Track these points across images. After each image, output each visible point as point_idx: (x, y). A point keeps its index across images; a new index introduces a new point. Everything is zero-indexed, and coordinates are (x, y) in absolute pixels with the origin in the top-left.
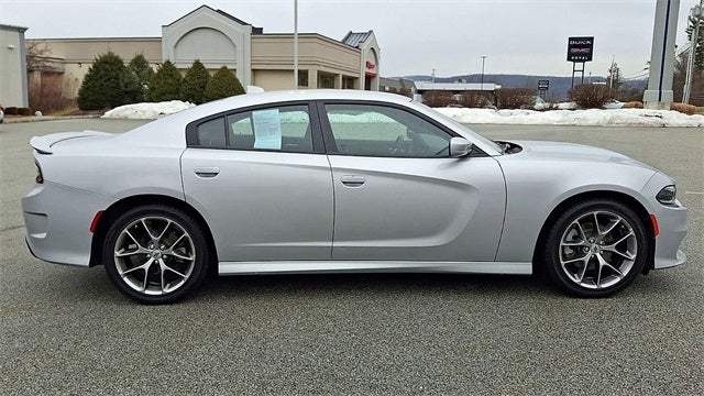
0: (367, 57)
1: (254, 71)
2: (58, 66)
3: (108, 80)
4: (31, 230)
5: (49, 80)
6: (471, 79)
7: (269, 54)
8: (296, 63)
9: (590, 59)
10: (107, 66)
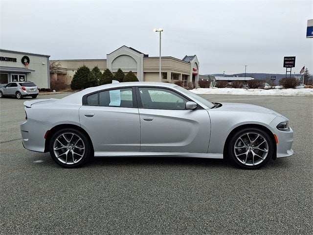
0: (193, 66)
1: (145, 73)
2: (64, 72)
3: (83, 77)
4: (24, 138)
5: (60, 77)
6: (240, 75)
7: (150, 65)
8: (160, 69)
9: (294, 66)
10: (83, 72)
